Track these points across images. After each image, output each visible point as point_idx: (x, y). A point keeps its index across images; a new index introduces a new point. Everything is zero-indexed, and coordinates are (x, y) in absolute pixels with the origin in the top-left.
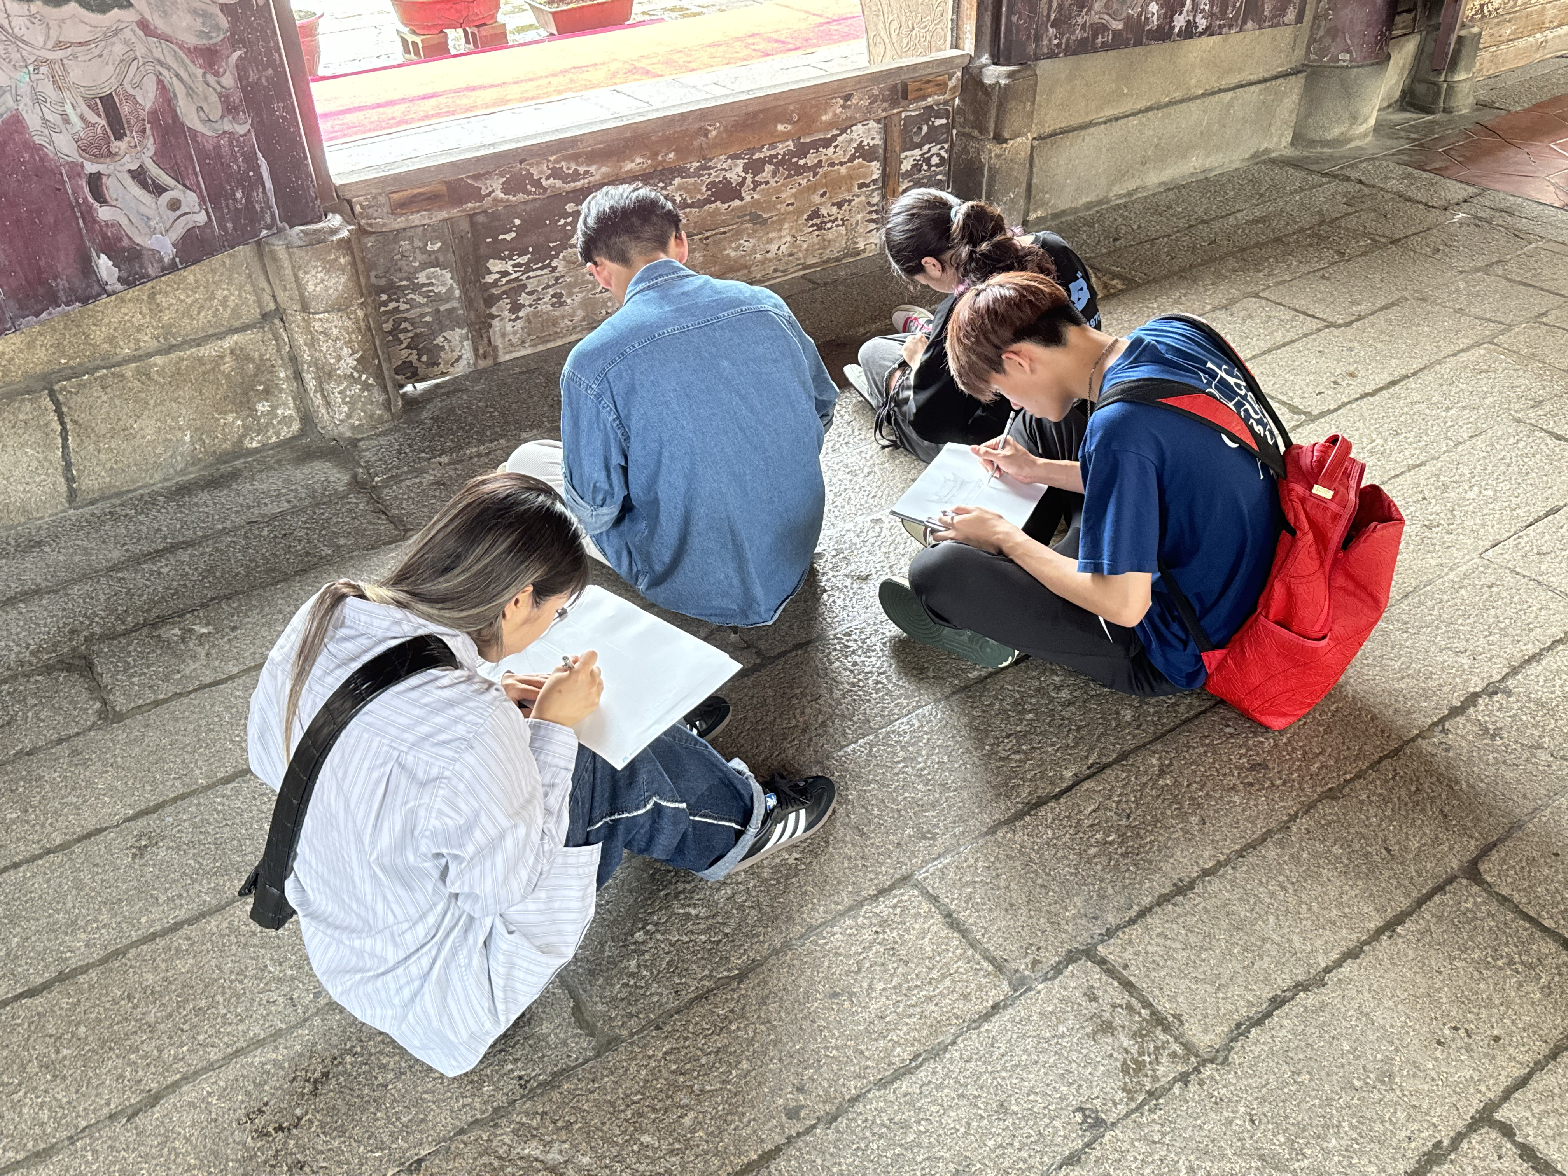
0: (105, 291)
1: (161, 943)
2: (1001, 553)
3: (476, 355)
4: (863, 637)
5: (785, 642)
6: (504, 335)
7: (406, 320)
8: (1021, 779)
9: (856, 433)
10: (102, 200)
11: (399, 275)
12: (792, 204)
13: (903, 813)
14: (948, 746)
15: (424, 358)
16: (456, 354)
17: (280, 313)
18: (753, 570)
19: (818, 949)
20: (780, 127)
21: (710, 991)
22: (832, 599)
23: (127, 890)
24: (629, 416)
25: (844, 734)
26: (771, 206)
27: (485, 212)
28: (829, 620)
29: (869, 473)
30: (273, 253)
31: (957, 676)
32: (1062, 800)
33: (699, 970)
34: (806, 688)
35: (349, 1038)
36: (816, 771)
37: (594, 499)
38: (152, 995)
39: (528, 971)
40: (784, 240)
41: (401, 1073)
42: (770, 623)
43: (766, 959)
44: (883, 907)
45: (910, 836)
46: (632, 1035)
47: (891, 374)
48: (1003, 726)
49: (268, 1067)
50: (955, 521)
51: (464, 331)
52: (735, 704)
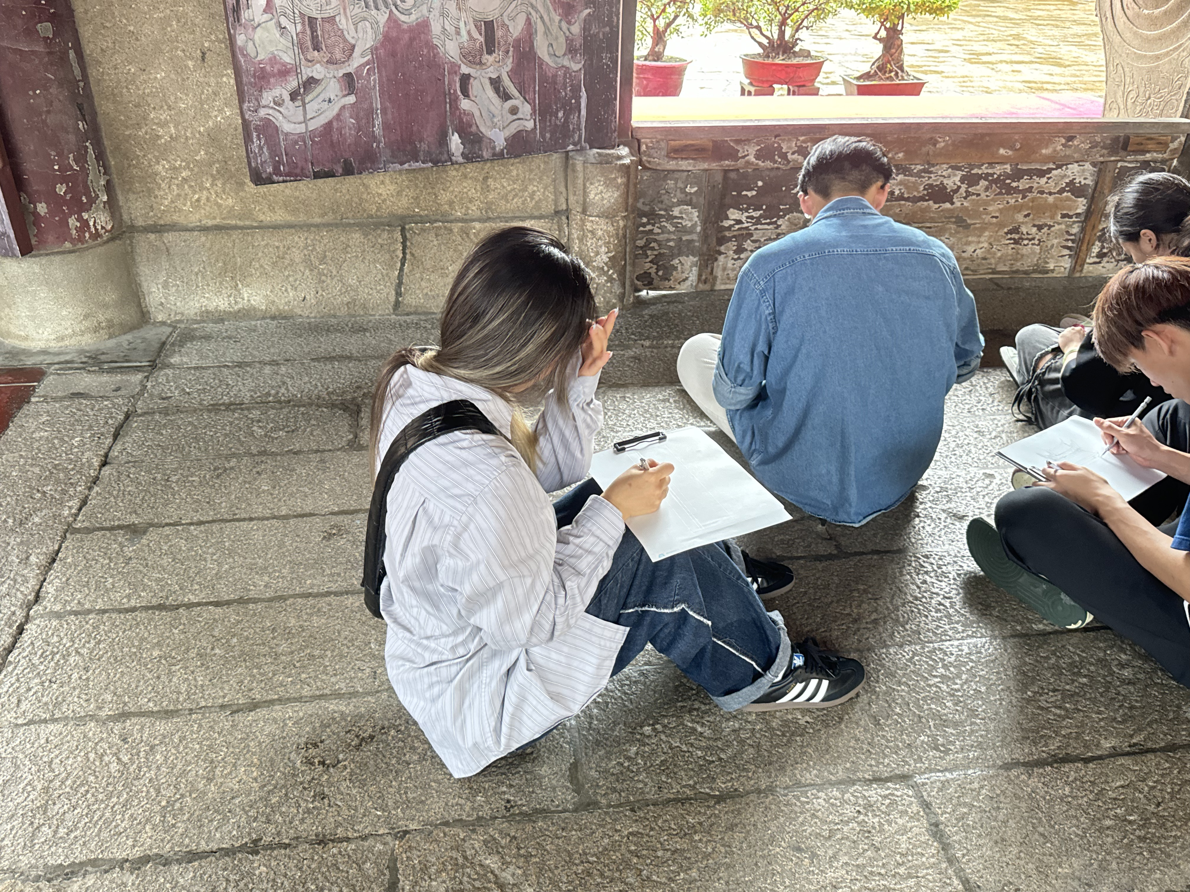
0: (451, 160)
1: (311, 601)
2: (1096, 514)
3: (699, 279)
4: (941, 562)
5: (865, 545)
6: (724, 269)
7: (655, 241)
8: (1054, 732)
9: (996, 404)
10: (466, 94)
11: (660, 205)
12: (997, 217)
13: (924, 720)
14: (990, 679)
15: (660, 273)
16: (685, 275)
17: (567, 213)
18: (853, 473)
19: (798, 804)
20: (1002, 151)
21: (688, 799)
22: (922, 524)
23: (309, 559)
24: (782, 312)
25: (892, 636)
26: (977, 214)
27: (738, 170)
28: (913, 540)
29: (996, 437)
30: (574, 165)
31: (1021, 623)
32: (1091, 765)
33: (685, 778)
34: (870, 587)
35: (400, 718)
36: (854, 656)
37: (736, 378)
38: (288, 634)
39: (535, 709)
40: (981, 245)
41: (424, 759)
42: (857, 525)
43: (748, 793)
44: (874, 793)
45: (923, 742)
46: (609, 806)
47: (1042, 356)
48: (1052, 680)
49: (336, 715)
50: (1058, 474)
51: (695, 259)
52: (801, 580)
